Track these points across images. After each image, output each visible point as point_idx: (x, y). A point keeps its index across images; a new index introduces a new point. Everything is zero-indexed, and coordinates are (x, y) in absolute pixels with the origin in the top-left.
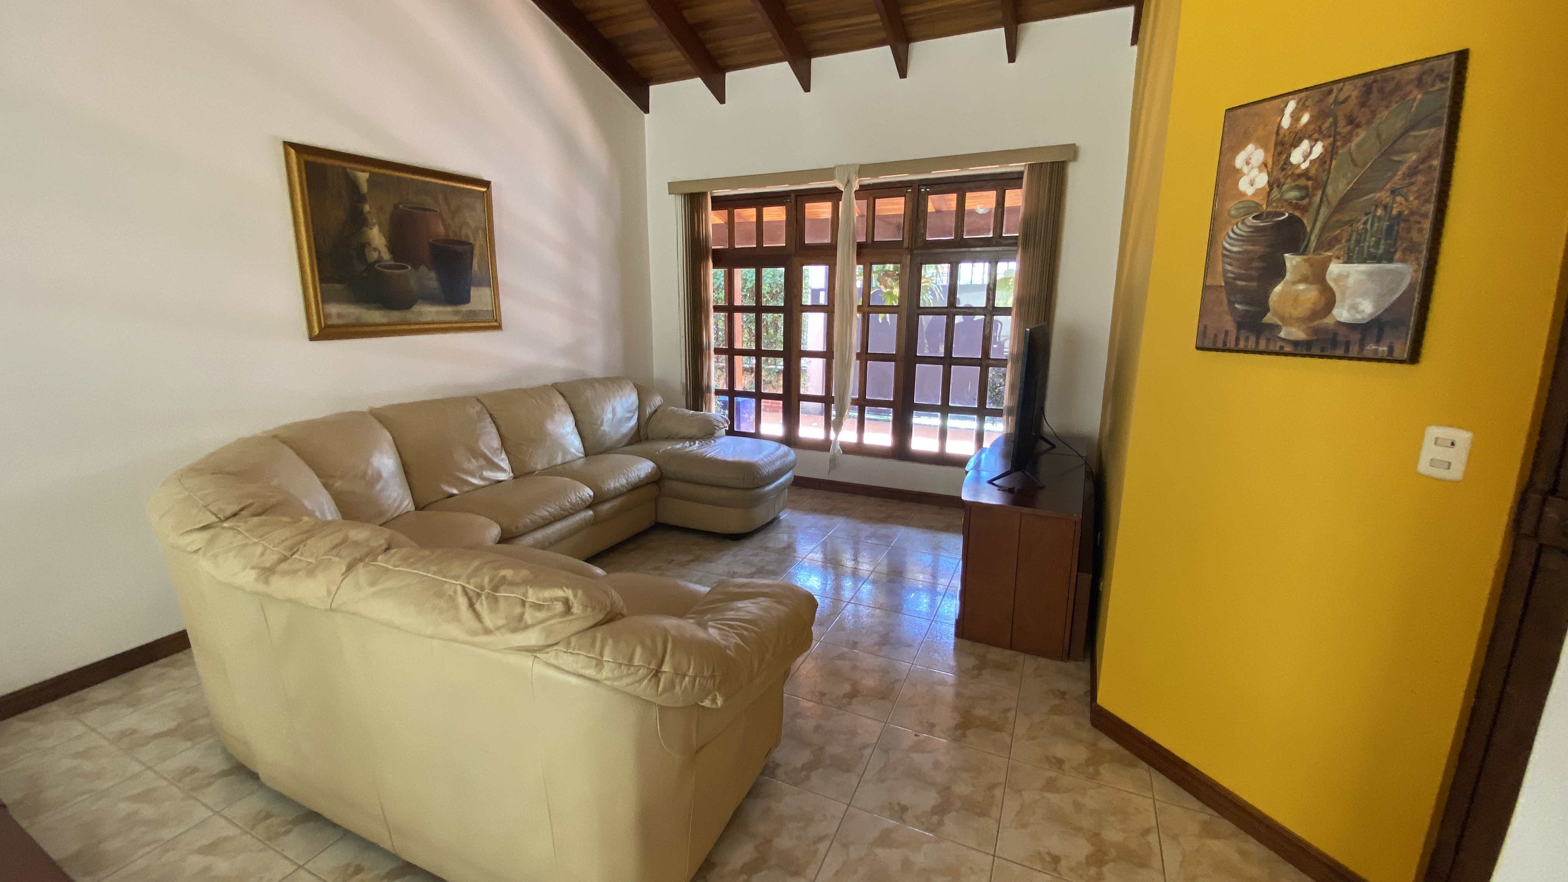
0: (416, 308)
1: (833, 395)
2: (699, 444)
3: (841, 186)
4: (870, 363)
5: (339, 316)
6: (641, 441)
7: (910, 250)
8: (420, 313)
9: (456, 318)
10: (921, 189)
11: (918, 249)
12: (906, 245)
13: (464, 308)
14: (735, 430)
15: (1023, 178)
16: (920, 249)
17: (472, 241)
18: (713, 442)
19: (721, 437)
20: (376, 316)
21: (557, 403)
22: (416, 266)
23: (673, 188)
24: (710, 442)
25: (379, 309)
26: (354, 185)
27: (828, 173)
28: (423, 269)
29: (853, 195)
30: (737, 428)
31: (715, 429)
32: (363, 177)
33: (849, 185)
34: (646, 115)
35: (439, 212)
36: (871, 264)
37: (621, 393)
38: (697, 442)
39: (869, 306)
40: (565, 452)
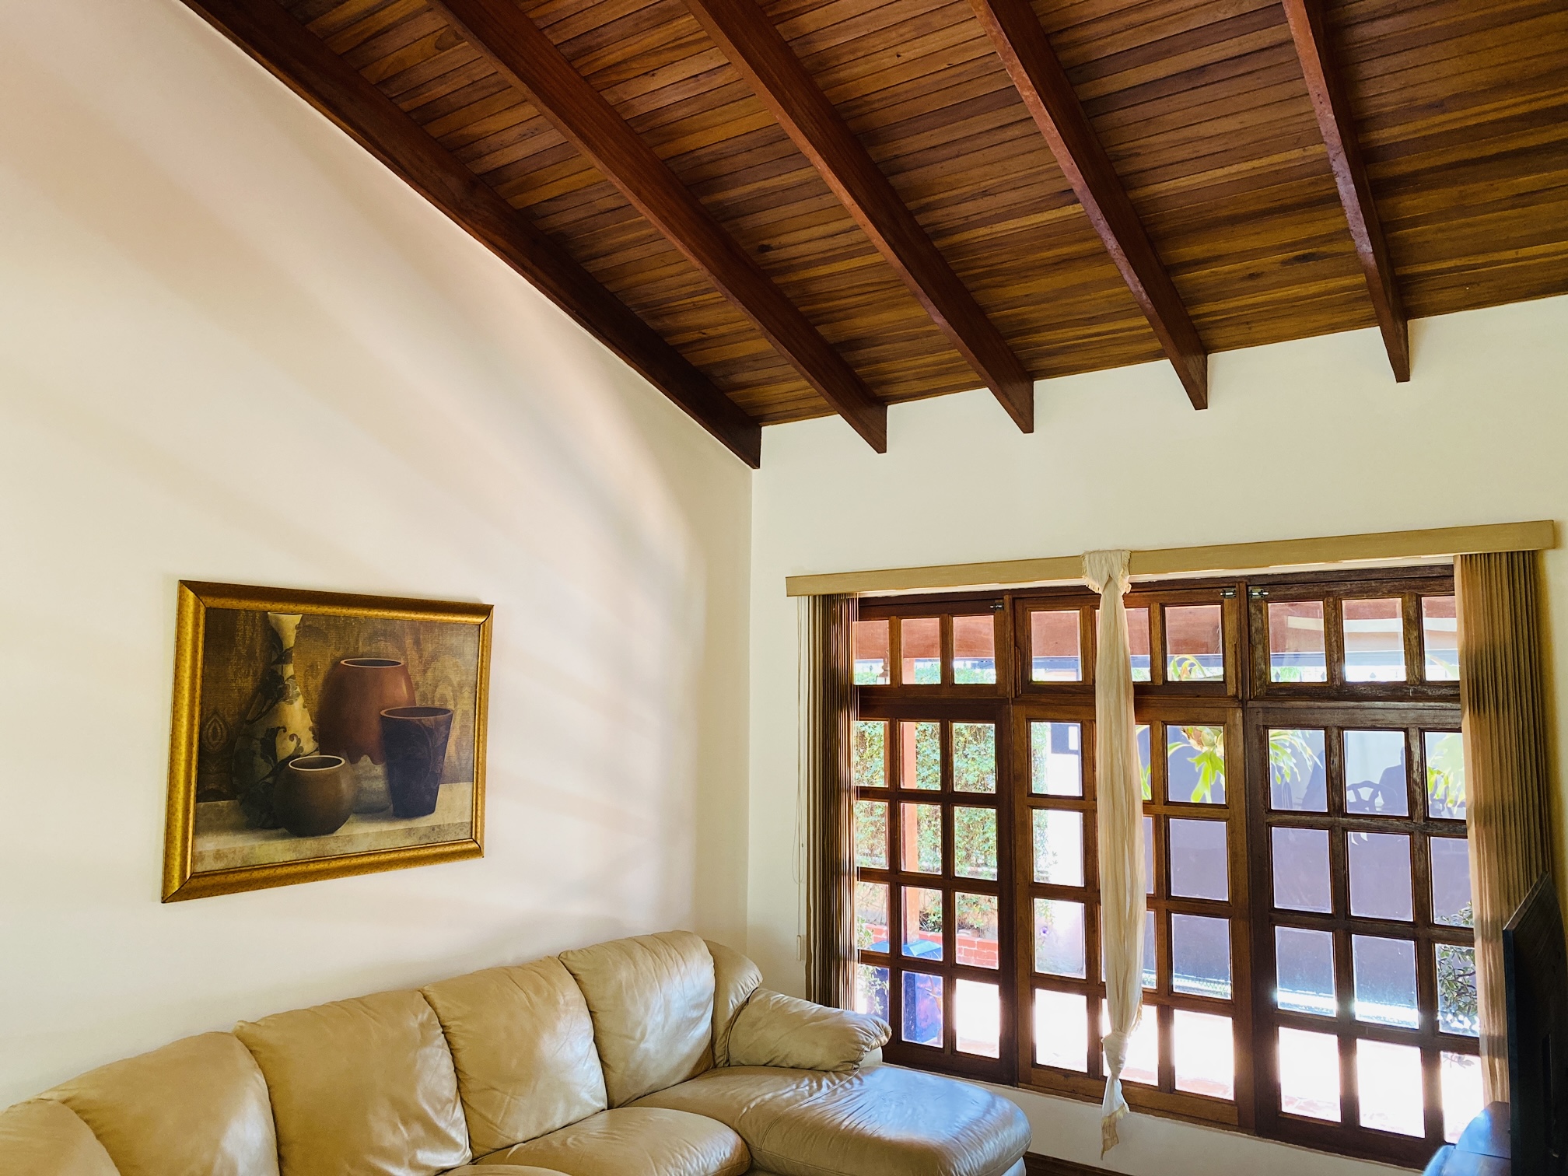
0: (343, 831)
1: (1104, 980)
2: (828, 1087)
3: (1097, 586)
4: (1175, 917)
5: (218, 855)
6: (715, 1066)
7: (1242, 703)
8: (350, 839)
9: (408, 842)
10: (1251, 592)
11: (1256, 699)
12: (1231, 690)
13: (423, 823)
14: (903, 1039)
15: (1453, 576)
16: (1262, 699)
17: (450, 706)
18: (856, 1081)
19: (871, 1070)
20: (276, 850)
21: (564, 996)
22: (353, 759)
23: (794, 585)
24: (850, 1082)
25: (283, 837)
26: (274, 636)
27: (1074, 564)
28: (365, 761)
29: (1121, 601)
30: (907, 1037)
31: (863, 1050)
32: (290, 622)
33: (1111, 585)
34: (754, 471)
35: (402, 662)
36: (1165, 724)
37: (683, 969)
38: (825, 1082)
39: (1167, 803)
40: (571, 1100)
